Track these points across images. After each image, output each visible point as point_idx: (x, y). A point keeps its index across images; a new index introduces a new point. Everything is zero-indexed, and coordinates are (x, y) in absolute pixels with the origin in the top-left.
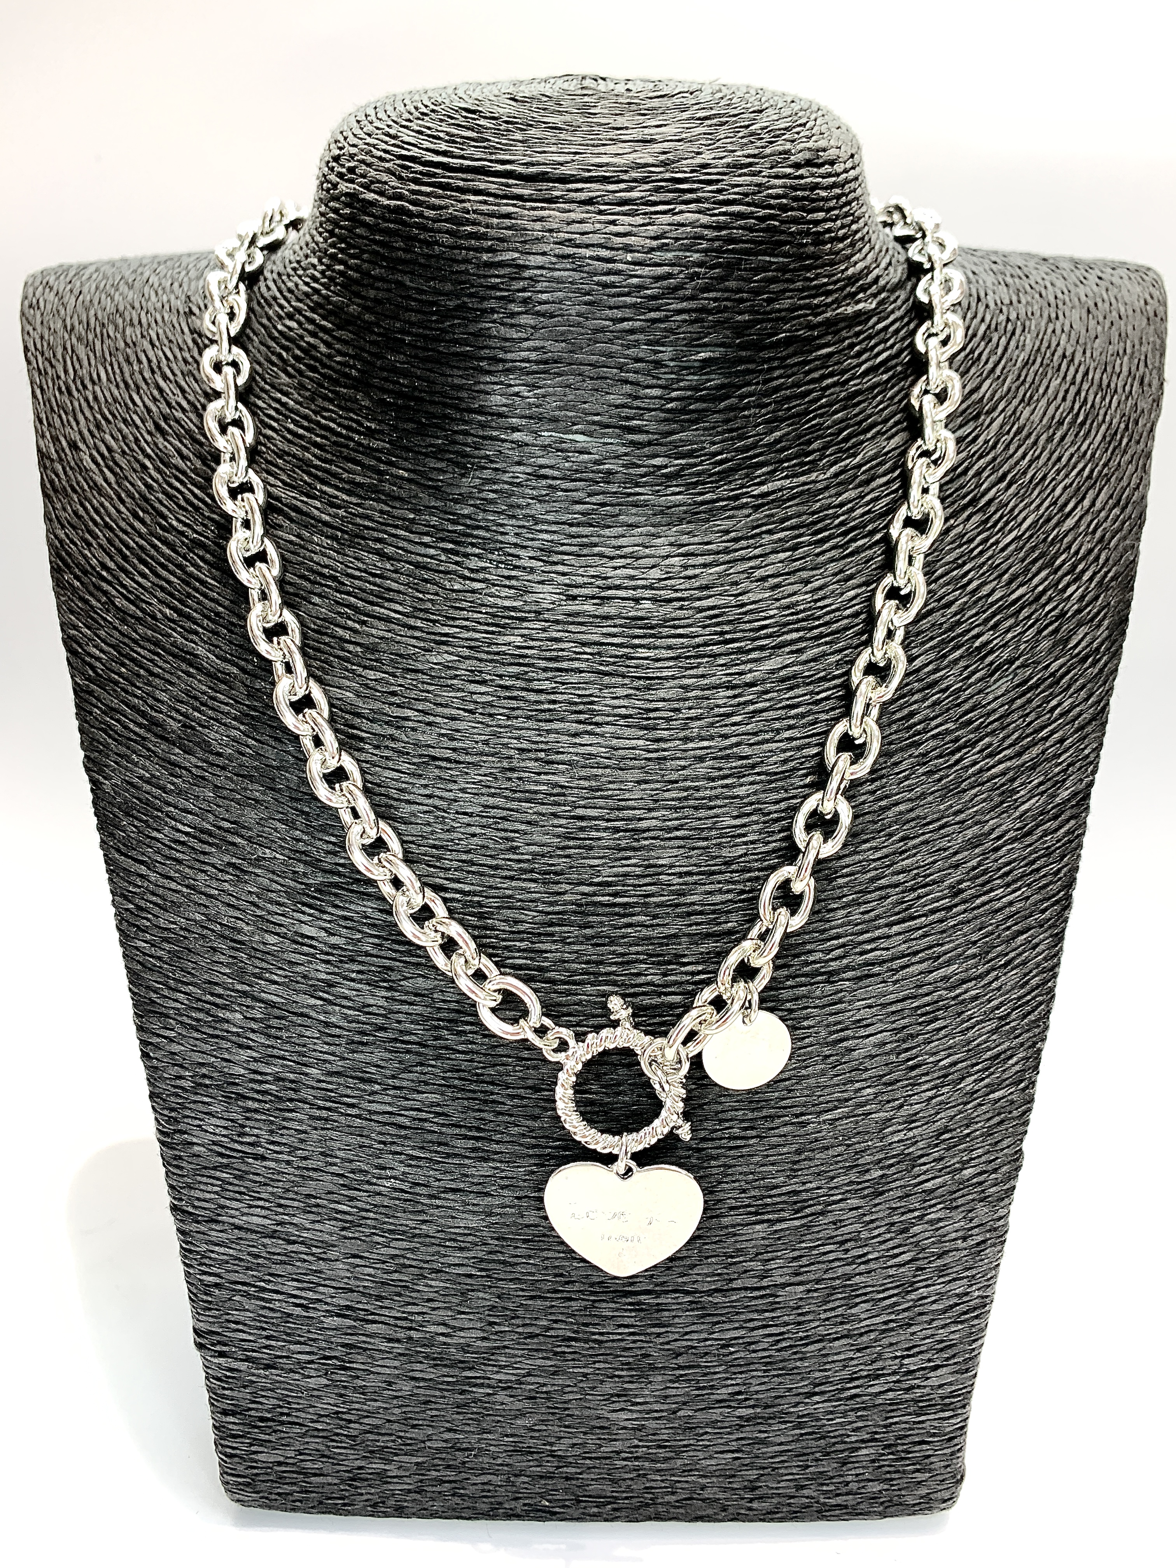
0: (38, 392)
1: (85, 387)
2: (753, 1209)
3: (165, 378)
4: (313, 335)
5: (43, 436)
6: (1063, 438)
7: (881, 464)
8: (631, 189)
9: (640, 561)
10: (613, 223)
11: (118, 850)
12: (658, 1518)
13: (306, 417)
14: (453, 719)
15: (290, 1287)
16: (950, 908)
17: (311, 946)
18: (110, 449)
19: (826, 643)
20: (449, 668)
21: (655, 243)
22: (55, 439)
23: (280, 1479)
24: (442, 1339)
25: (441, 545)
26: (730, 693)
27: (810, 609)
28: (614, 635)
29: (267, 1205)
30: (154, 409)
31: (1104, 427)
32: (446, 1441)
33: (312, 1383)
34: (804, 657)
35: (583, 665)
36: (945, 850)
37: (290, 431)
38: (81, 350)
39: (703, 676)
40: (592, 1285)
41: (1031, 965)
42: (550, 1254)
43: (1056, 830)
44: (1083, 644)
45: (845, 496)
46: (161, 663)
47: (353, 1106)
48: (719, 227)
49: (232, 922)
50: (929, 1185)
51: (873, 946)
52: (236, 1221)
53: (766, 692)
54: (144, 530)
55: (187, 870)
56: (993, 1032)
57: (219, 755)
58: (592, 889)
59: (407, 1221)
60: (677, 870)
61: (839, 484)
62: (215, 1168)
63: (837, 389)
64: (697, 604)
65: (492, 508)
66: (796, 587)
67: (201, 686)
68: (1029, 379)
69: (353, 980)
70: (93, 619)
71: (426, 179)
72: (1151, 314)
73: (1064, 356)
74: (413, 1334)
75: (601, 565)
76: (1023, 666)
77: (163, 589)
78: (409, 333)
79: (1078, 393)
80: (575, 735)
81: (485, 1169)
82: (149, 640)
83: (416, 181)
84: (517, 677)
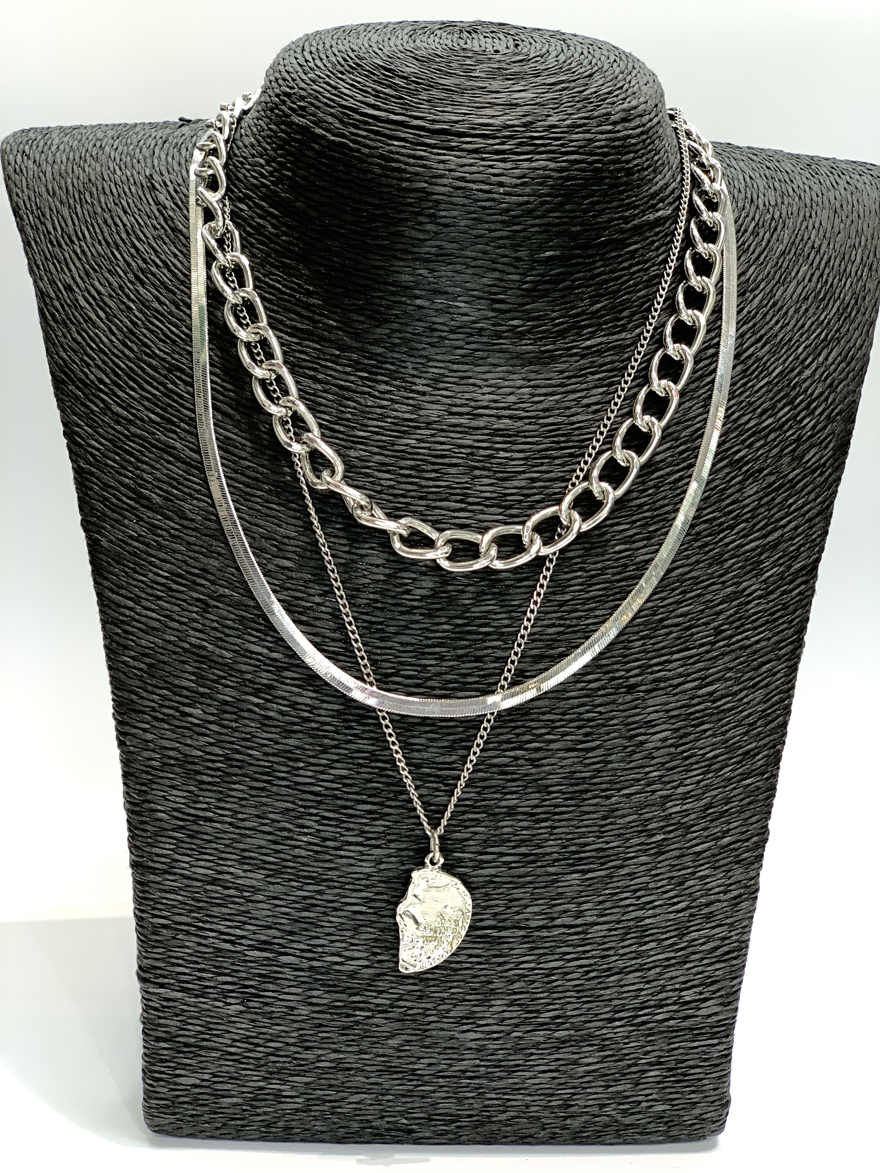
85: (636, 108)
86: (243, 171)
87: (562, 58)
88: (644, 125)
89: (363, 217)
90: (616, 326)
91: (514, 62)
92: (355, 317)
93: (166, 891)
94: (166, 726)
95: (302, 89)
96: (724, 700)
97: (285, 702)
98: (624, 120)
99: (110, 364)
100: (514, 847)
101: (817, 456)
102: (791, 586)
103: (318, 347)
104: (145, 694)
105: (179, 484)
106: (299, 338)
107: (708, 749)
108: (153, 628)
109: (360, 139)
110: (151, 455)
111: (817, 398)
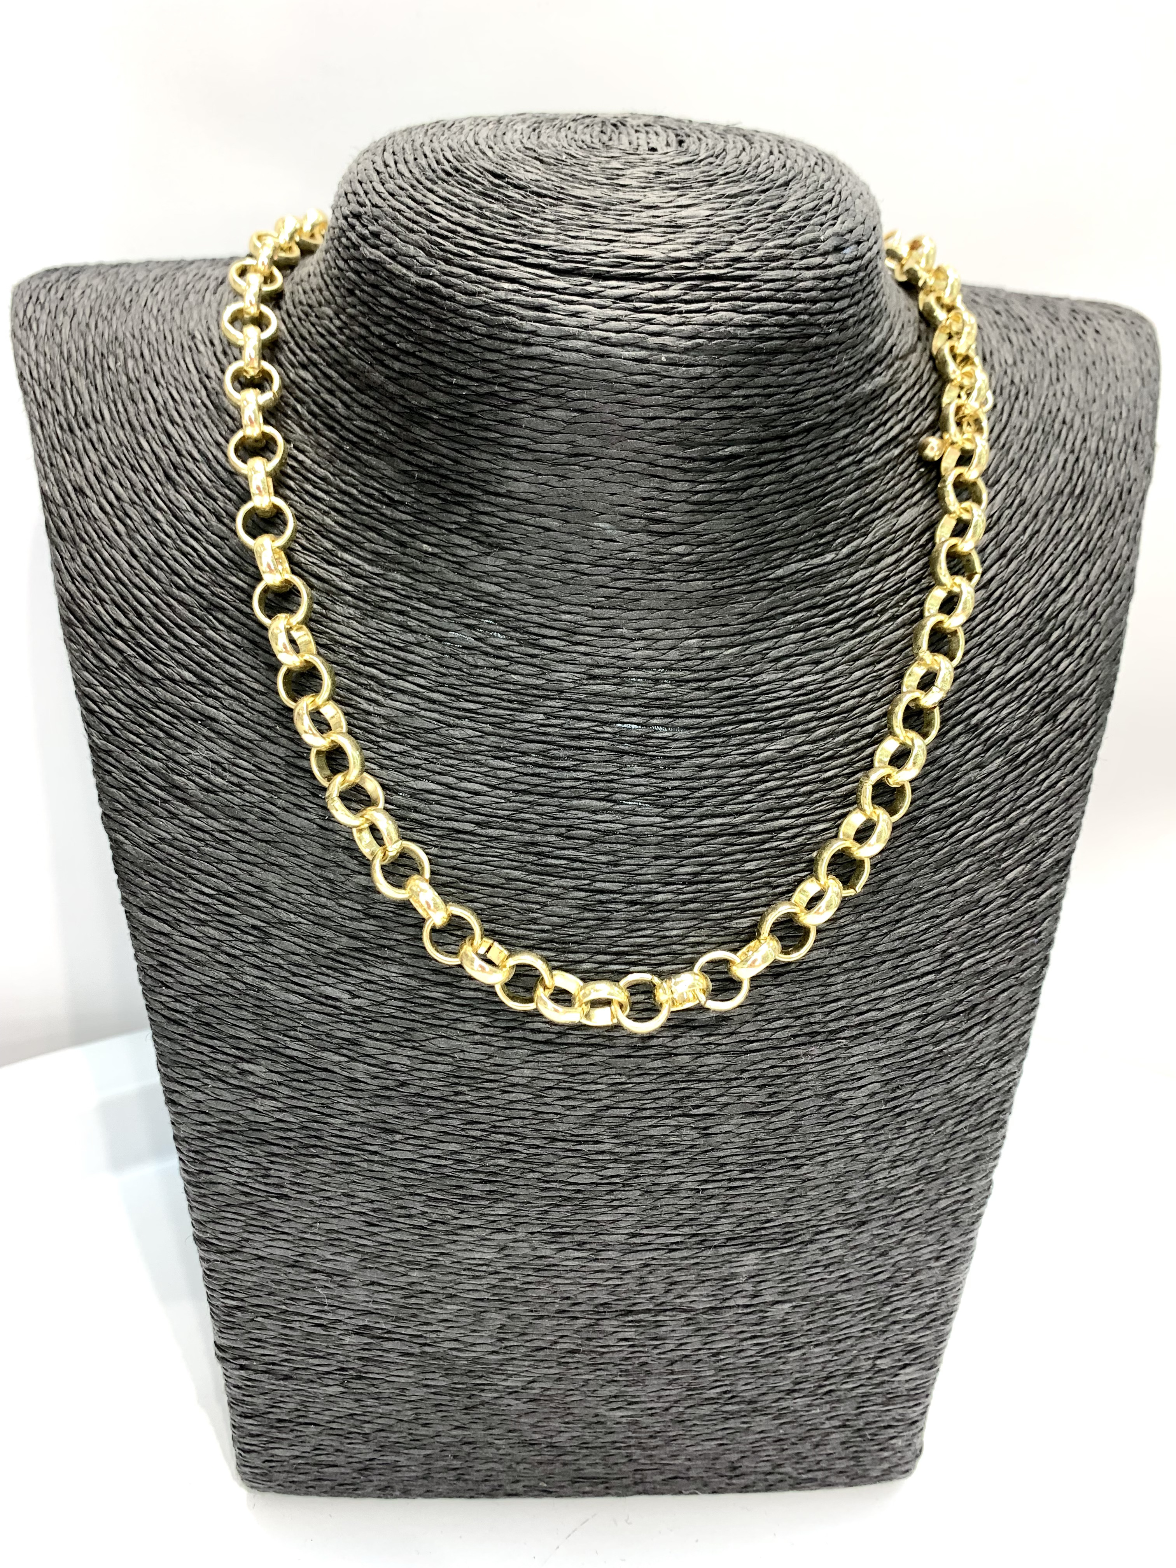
0: (38, 427)
1: (87, 425)
2: (748, 1240)
3: (173, 422)
4: (331, 392)
5: (46, 478)
6: (1062, 510)
7: (892, 542)
8: (666, 287)
9: (660, 643)
10: (648, 321)
11: (142, 910)
12: (645, 1492)
13: (323, 479)
14: (477, 793)
15: (311, 1310)
16: (939, 971)
17: (335, 1007)
18: (118, 498)
19: (835, 723)
20: (472, 743)
21: (689, 343)
22: (59, 482)
23: (296, 1470)
24: (455, 1353)
25: (465, 621)
26: (743, 771)
27: (820, 689)
28: (634, 715)
29: (290, 1238)
30: (163, 456)
31: (1099, 499)
32: (455, 1437)
33: (329, 1390)
34: (814, 736)
35: (603, 744)
36: (938, 917)
37: (308, 492)
38: (81, 383)
39: (718, 756)
40: (596, 1306)
41: (1009, 1020)
42: (559, 1281)
43: (1039, 895)
44: (1072, 719)
45: (857, 576)
46: (181, 727)
47: (375, 1153)
48: (753, 326)
49: (257, 982)
50: (907, 1215)
51: (869, 1006)
52: (260, 1253)
53: (779, 771)
54: (157, 587)
55: (212, 931)
56: (974, 1080)
57: (243, 821)
58: (608, 958)
59: (427, 1253)
60: (692, 940)
61: (850, 565)
62: (240, 1206)
63: (853, 468)
64: (715, 684)
65: (515, 586)
66: (807, 668)
67: (223, 751)
68: (1032, 448)
69: (377, 1040)
70: (108, 678)
71: (457, 260)
72: (1145, 372)
73: (1064, 422)
74: (427, 1349)
75: (622, 646)
76: (1016, 742)
77: (180, 651)
78: (436, 412)
79: (1077, 460)
80: (595, 812)
81: (501, 1209)
82: (167, 703)
83: (447, 262)
84: (539, 753)
85: (851, 231)
86: (308, 325)
87: (745, 158)
88: (862, 257)
89: (461, 396)
90: (817, 546)
91: (679, 165)
92: (457, 539)
93: (238, 1272)
94: (221, 1085)
95: (376, 206)
96: (950, 1041)
97: (374, 1062)
98: (838, 249)
99: (131, 599)
100: (676, 1228)
101: (1076, 713)
102: (1040, 889)
103: (409, 581)
104: (191, 1045)
105: (225, 770)
106: (383, 567)
107: (927, 1102)
108: (197, 962)
109: (453, 280)
110: (185, 729)
111: (1077, 634)
